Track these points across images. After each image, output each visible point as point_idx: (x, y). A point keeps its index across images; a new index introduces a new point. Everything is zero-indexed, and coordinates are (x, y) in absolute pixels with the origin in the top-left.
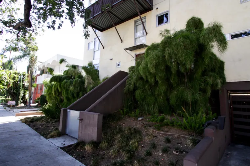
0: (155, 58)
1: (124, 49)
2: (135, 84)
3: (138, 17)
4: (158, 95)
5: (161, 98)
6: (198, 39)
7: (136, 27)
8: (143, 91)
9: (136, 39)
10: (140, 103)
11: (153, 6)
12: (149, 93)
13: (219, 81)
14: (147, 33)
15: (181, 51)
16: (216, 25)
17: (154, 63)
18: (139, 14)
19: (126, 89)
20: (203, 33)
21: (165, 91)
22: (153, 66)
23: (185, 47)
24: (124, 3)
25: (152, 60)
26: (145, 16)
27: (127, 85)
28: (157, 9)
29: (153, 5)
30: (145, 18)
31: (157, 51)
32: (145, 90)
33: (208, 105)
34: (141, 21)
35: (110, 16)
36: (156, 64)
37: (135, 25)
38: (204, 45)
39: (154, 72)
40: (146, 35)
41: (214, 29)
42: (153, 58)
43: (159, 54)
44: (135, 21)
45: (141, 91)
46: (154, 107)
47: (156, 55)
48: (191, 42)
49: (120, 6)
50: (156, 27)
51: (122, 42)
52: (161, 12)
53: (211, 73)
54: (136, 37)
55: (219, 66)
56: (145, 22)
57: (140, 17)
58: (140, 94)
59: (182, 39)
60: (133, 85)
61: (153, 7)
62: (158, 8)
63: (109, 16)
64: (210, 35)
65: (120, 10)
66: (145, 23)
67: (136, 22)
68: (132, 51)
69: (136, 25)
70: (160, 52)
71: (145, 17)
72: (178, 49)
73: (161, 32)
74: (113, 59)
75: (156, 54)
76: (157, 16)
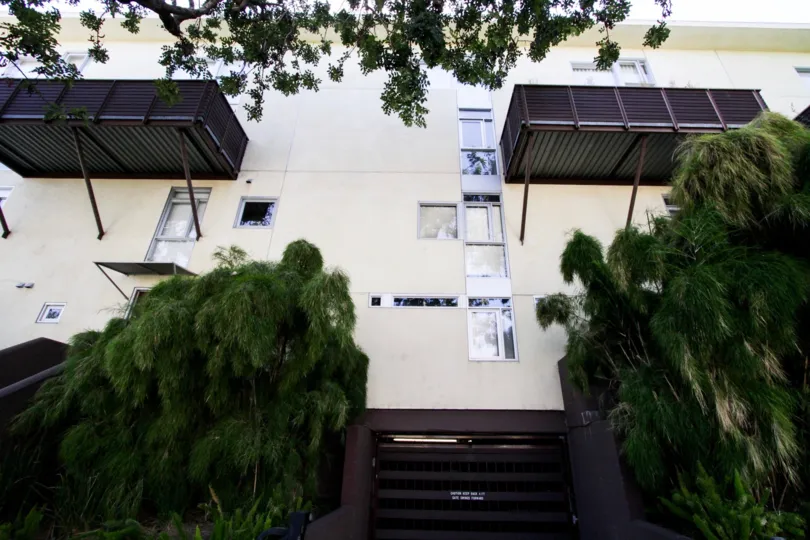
0: (163, 322)
1: (97, 264)
2: (75, 399)
3: (183, 183)
4: (156, 446)
5: (166, 455)
6: (295, 296)
7: (171, 205)
8: (99, 431)
9: (158, 240)
10: (71, 477)
11: (239, 170)
12: (124, 436)
13: (343, 408)
14: (199, 235)
15: (241, 317)
16: (339, 275)
17: (157, 339)
18: (187, 174)
19: (23, 417)
20: (312, 283)
21: (180, 431)
22: (152, 347)
23: (254, 308)
24: (145, 128)
25: (152, 330)
26: (210, 189)
27: (39, 400)
28: (249, 182)
29: (242, 168)
30: (209, 193)
31: (180, 302)
32: (111, 424)
33: (314, 475)
34: (188, 196)
35: (79, 141)
36: (163, 341)
37: (169, 199)
38: (305, 314)
39: (146, 368)
40: (198, 239)
41: (332, 281)
42: (156, 325)
43: (182, 312)
44: (172, 189)
45: (93, 429)
46: (126, 491)
47: (172, 315)
48: (273, 297)
49: (129, 130)
50: (235, 227)
51: (100, 237)
52: (258, 192)
53: (328, 383)
54: (159, 237)
55: (355, 367)
56: (206, 202)
57: (190, 184)
58: (80, 442)
59: (250, 287)
60: (66, 403)
61: (240, 175)
62: (253, 183)
63: (73, 137)
64: (322, 294)
65: (129, 141)
66: (204, 205)
67: (177, 193)
68: (131, 276)
69: (175, 201)
70: (185, 306)
71: (208, 190)
72: (233, 310)
73: (218, 250)
74: (35, 287)
75: (171, 311)
76: (243, 199)
